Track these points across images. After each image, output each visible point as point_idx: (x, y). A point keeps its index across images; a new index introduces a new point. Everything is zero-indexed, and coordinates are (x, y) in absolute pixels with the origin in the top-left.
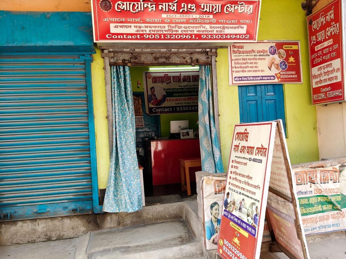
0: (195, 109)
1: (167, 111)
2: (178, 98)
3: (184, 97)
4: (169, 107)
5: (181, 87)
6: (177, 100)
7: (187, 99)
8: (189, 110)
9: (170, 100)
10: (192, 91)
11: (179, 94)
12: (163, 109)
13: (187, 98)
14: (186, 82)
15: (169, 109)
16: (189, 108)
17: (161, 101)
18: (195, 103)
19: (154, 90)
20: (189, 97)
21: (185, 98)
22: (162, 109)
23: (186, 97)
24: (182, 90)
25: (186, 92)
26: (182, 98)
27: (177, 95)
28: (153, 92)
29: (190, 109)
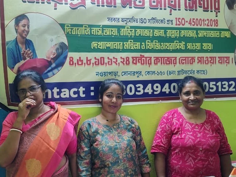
0: (153, 93)
1: (70, 98)
2: (105, 55)
3: (124, 55)
4: (76, 85)
5: (114, 23)
6: (100, 62)
7: (131, 60)
8: (137, 93)
9: (80, 60)
10: (148, 38)
11: (109, 44)
12: (56, 90)
13: (133, 58)
14: (130, 8)
15: (76, 90)
16: (136, 88)
17: (49, 63)
18: (154, 72)
19: (28, 28)
20: (137, 55)
21: (128, 58)
22: (52, 89)
23: (131, 55)
24: (119, 31)
25: (131, 38)
26: (118, 55)
27: (102, 45)
28: (23, 31)
29: (139, 91)
